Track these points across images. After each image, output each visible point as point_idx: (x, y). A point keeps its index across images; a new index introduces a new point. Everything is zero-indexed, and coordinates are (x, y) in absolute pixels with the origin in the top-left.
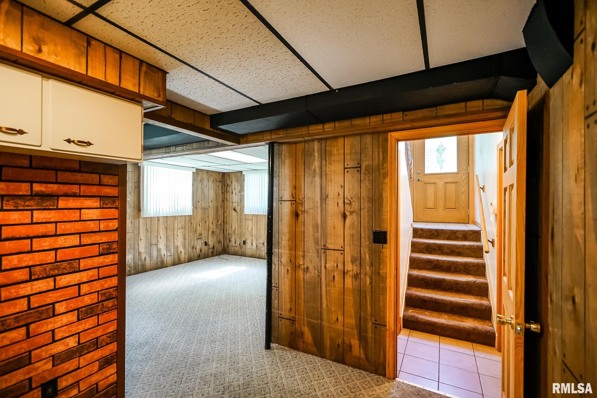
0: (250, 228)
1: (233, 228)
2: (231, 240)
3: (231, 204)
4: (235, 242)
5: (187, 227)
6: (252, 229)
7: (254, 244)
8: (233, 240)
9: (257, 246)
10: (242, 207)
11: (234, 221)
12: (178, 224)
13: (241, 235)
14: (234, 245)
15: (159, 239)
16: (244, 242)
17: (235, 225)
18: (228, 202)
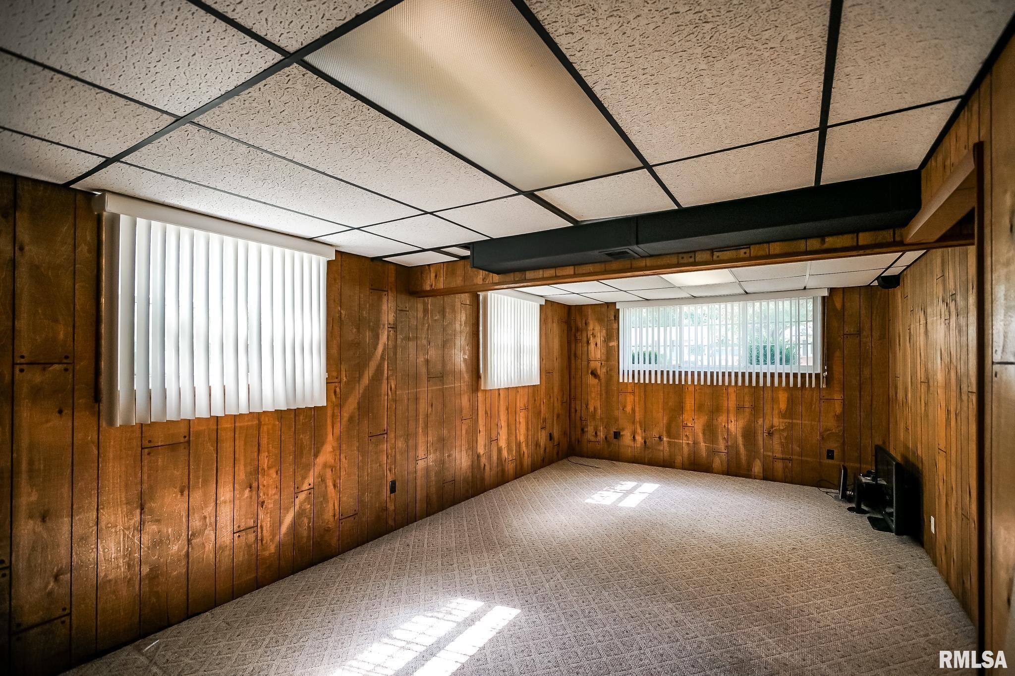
0: (629, 409)
1: (592, 409)
2: (586, 430)
3: (585, 363)
4: (596, 433)
5: (530, 408)
6: (633, 410)
7: (639, 439)
8: (590, 429)
9: (645, 442)
10: (610, 370)
11: (593, 395)
12: (521, 402)
13: (609, 419)
14: (592, 439)
15: (499, 430)
16: (617, 435)
17: (595, 403)
18: (580, 360)
